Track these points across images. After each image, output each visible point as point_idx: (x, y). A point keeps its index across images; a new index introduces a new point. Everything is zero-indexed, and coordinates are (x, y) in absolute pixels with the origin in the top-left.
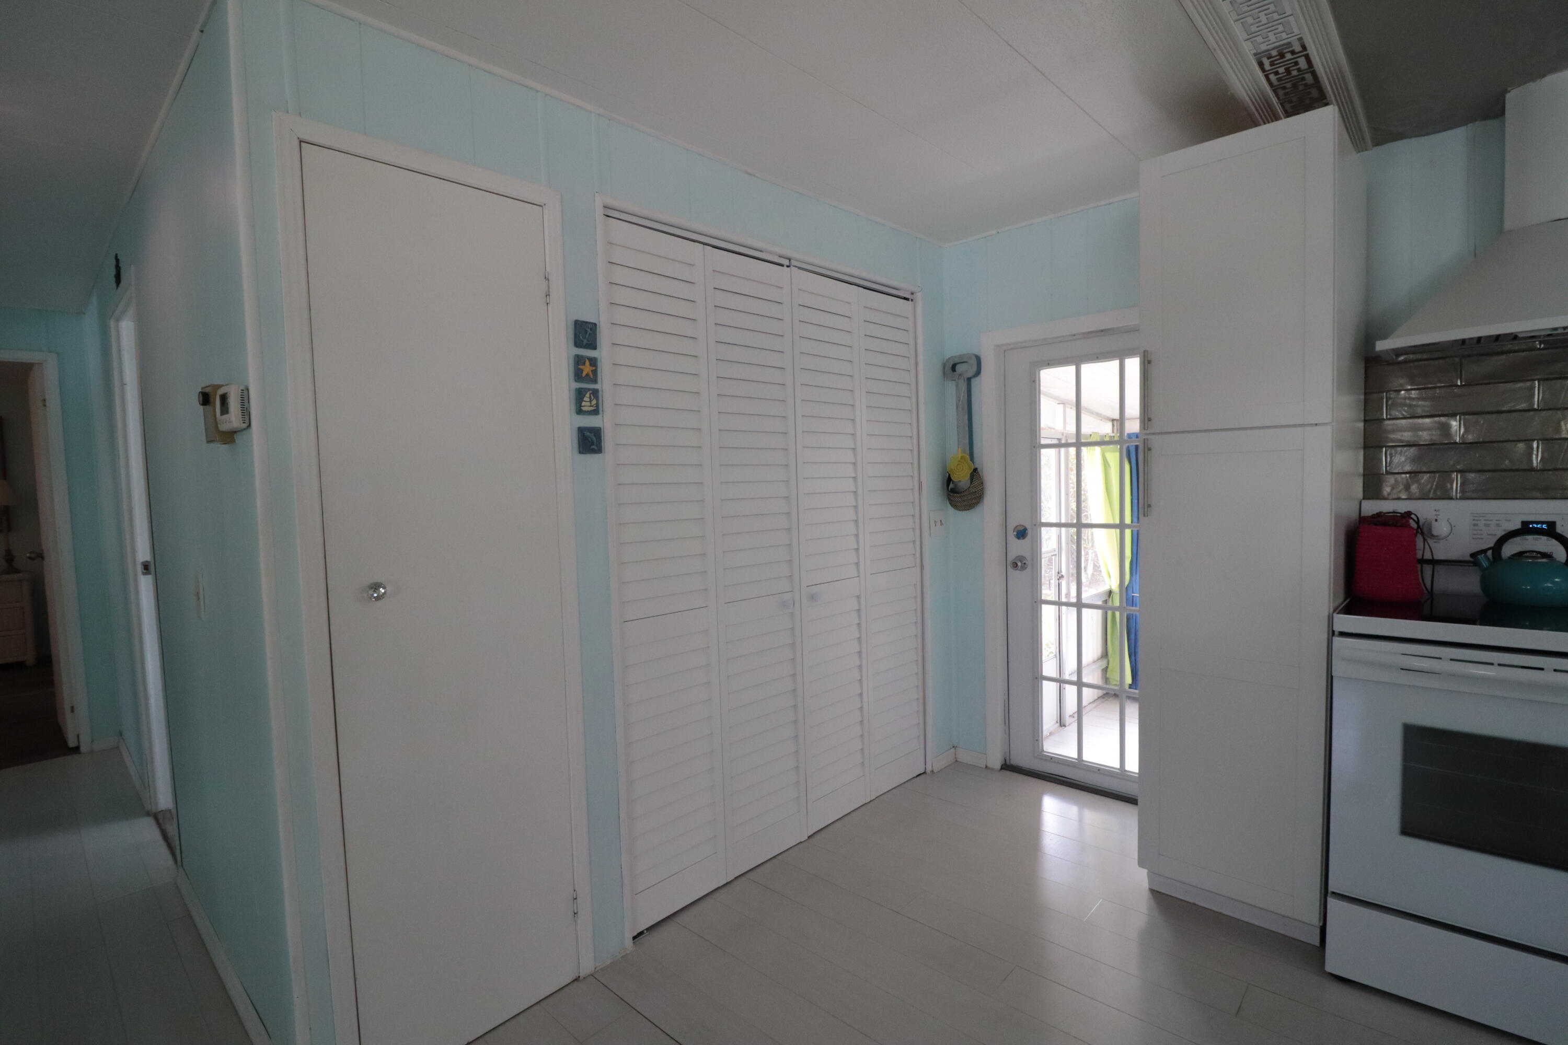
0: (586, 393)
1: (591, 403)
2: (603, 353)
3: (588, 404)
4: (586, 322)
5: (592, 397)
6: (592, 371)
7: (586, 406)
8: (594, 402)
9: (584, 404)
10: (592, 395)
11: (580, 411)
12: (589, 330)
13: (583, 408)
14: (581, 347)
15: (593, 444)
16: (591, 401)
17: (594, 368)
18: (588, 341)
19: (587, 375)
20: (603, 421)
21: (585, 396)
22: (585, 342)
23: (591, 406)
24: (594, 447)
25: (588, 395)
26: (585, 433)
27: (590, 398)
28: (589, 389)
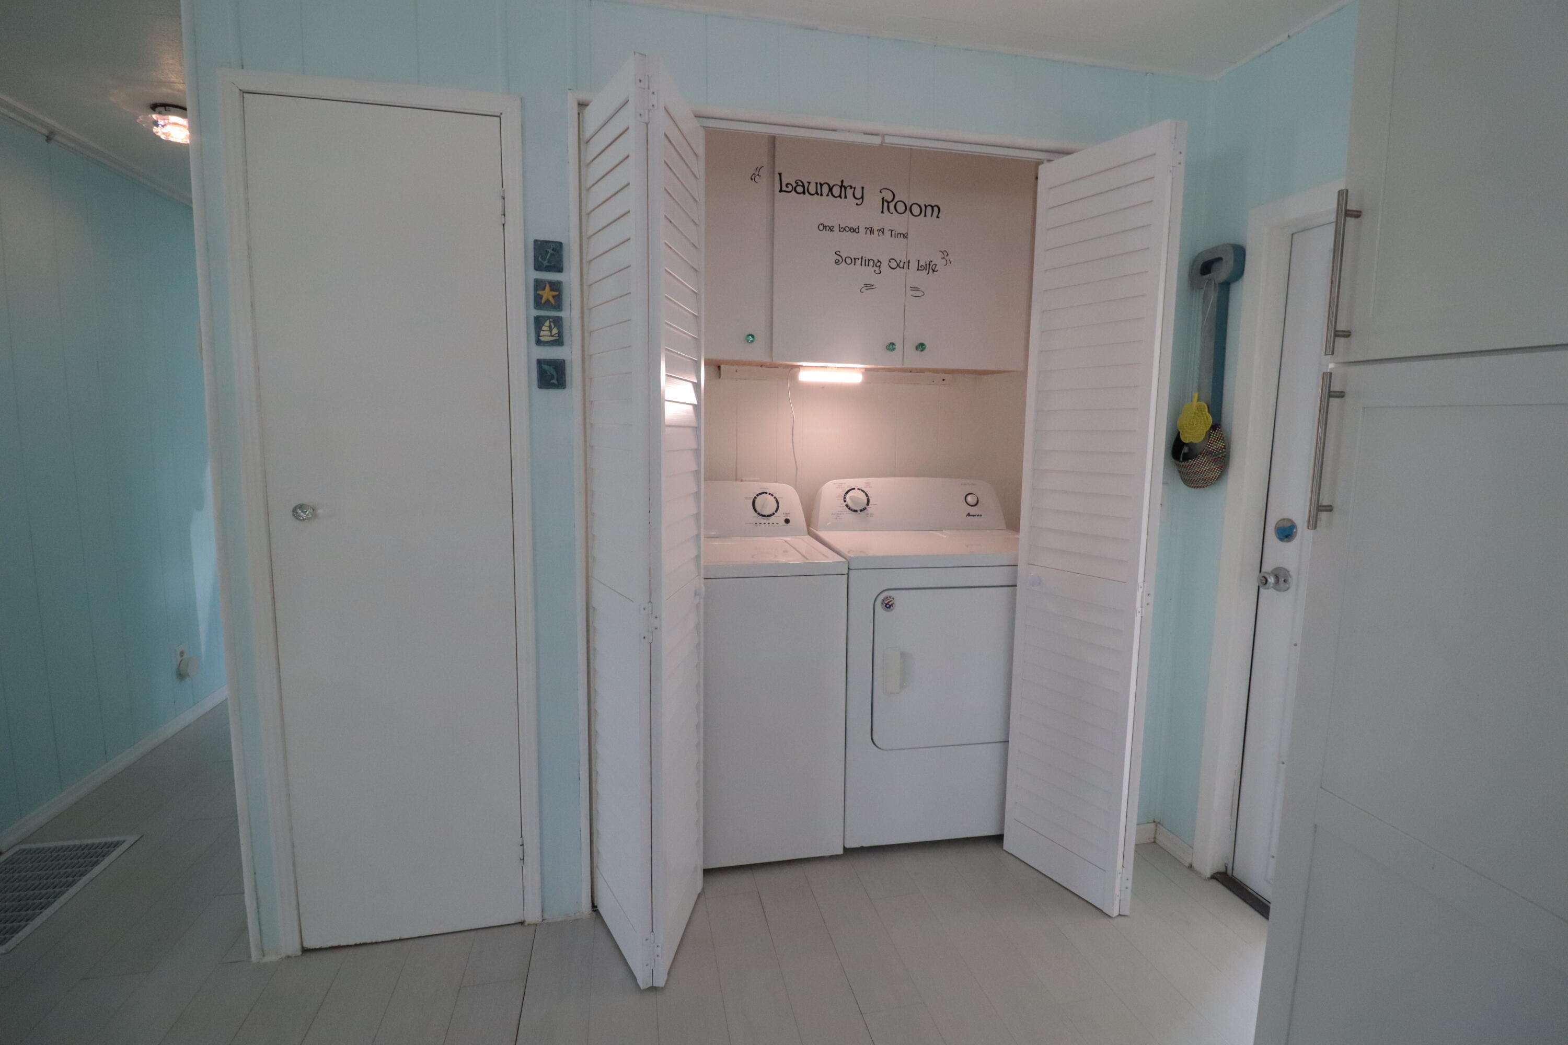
0: (546, 321)
1: (551, 332)
2: (570, 277)
3: (548, 333)
4: (548, 242)
5: (553, 326)
6: (553, 297)
7: (545, 336)
8: (555, 331)
9: (542, 333)
10: (552, 324)
11: (539, 342)
12: (550, 251)
13: (541, 338)
14: (541, 270)
15: (553, 378)
16: (551, 330)
17: (557, 293)
18: (549, 262)
19: (548, 301)
20: (569, 353)
21: (543, 325)
22: (546, 263)
23: (552, 336)
24: (554, 381)
25: (547, 324)
26: (543, 365)
27: (550, 327)
28: (548, 317)
